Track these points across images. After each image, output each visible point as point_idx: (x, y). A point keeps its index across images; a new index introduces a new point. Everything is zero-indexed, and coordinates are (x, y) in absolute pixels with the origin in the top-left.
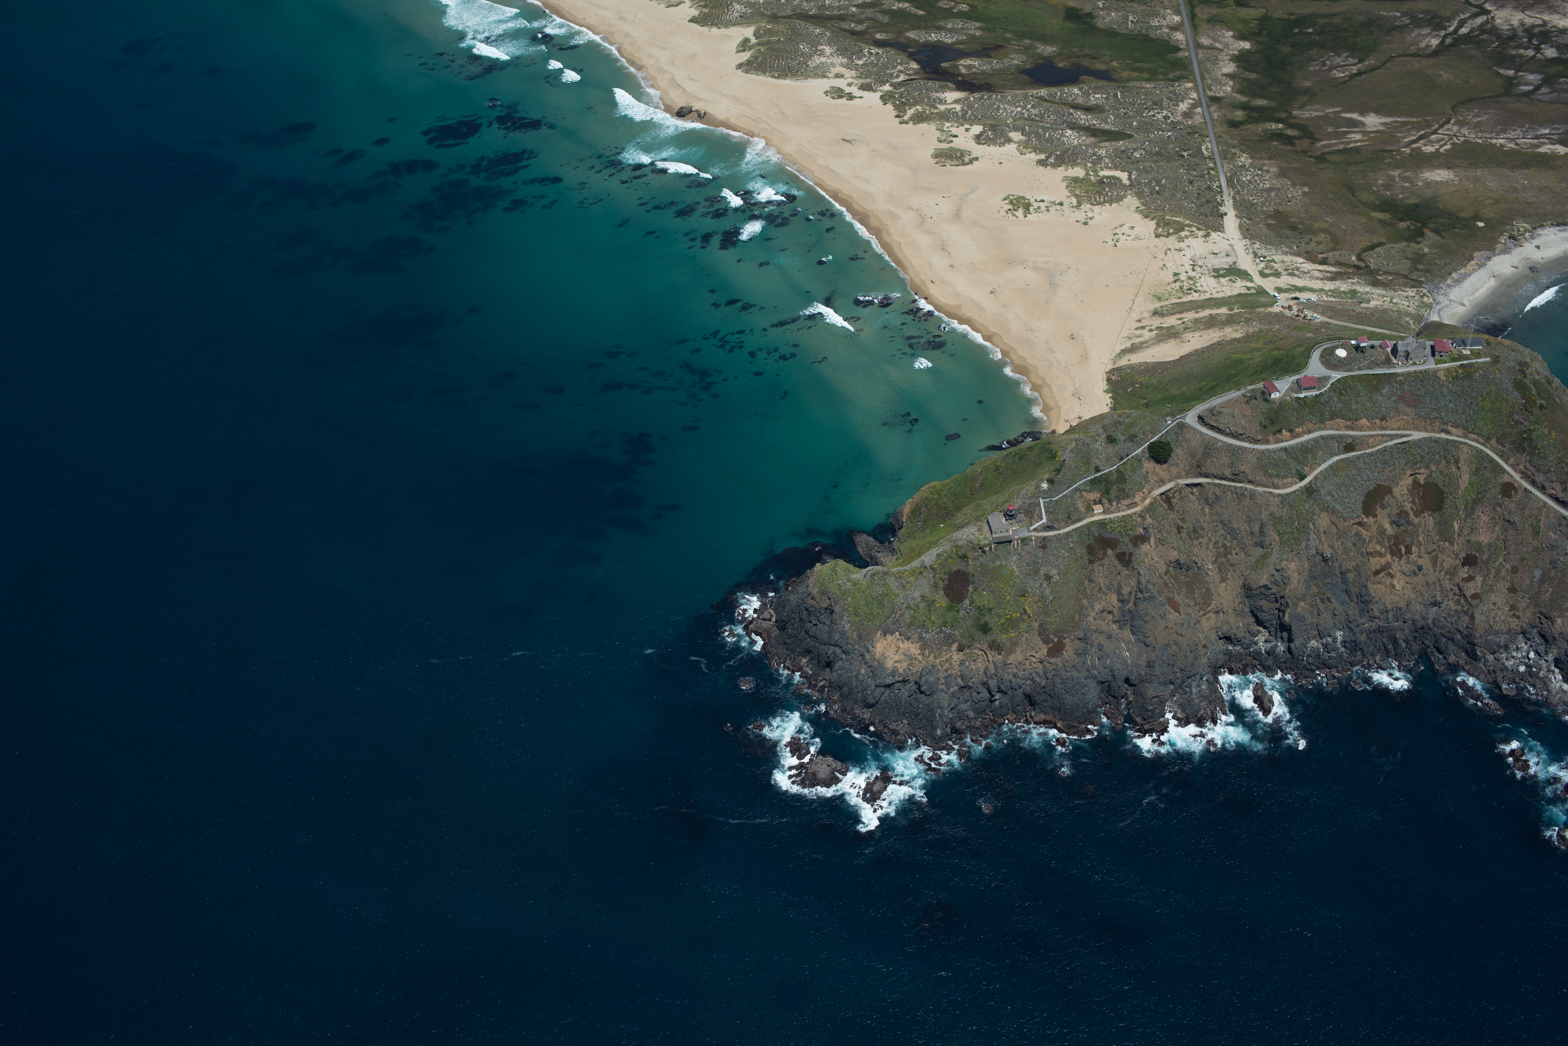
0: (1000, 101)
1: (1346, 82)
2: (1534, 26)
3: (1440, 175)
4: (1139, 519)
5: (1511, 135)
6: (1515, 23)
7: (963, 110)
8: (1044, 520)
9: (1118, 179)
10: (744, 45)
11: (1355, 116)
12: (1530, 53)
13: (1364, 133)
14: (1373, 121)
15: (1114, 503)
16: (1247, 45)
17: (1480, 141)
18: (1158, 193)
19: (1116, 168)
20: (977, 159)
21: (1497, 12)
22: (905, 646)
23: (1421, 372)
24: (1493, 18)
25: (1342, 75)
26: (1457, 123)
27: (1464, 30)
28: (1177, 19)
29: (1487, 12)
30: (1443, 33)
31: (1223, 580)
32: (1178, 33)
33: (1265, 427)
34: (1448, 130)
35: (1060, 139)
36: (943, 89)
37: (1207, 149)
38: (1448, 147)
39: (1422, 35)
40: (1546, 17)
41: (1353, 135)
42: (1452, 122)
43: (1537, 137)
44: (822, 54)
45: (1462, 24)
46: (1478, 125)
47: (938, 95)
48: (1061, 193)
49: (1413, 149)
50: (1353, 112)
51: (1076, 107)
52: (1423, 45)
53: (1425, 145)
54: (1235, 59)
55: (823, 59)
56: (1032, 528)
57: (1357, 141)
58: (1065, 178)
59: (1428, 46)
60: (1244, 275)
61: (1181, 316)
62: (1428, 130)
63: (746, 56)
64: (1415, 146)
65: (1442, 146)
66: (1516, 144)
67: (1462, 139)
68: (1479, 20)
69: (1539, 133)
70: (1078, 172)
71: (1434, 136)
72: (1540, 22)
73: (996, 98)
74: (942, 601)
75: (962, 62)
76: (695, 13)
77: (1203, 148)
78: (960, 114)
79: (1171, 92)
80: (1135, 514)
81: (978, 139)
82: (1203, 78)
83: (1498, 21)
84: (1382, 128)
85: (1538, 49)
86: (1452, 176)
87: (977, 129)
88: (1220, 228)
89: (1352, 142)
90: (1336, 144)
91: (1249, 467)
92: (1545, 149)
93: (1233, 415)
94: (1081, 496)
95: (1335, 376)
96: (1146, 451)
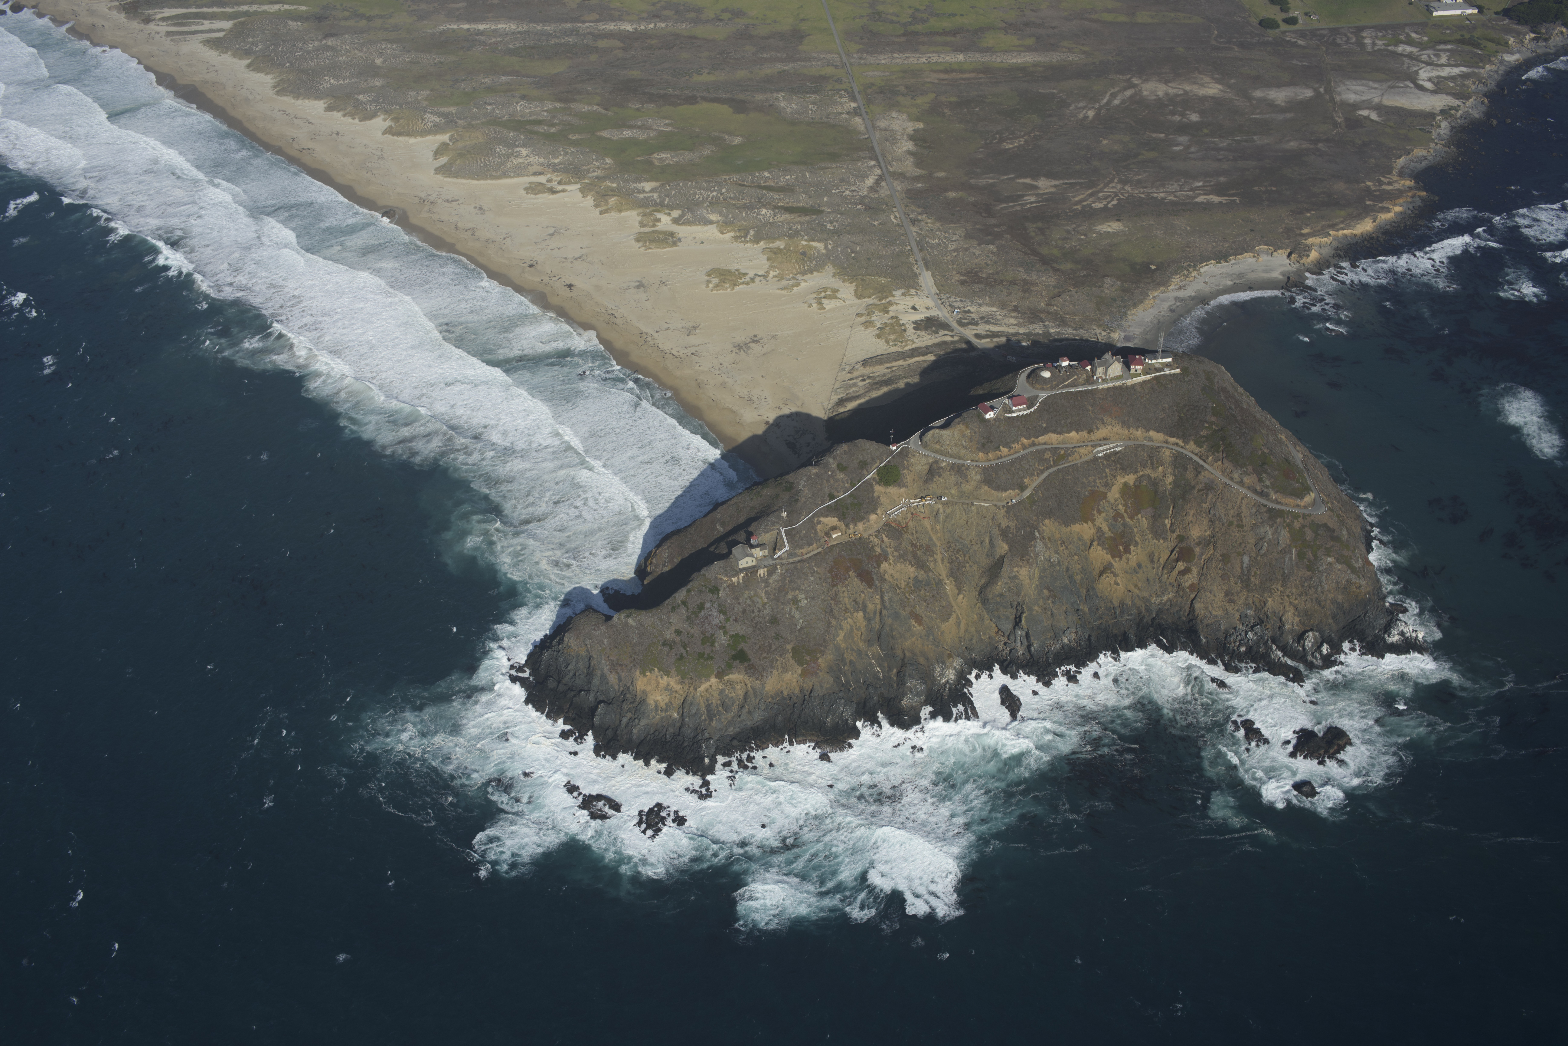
0: (695, 187)
1: (1016, 152)
2: (1177, 95)
3: (1112, 227)
4: (876, 540)
5: (1170, 188)
6: (1161, 93)
7: (660, 197)
8: (787, 548)
9: (816, 248)
10: (442, 150)
11: (1028, 181)
12: (1177, 118)
13: (1037, 195)
14: (1045, 185)
15: (851, 526)
16: (920, 125)
17: (1143, 196)
18: (854, 258)
19: (812, 239)
20: (680, 239)
21: (1143, 85)
22: (664, 681)
23: (1119, 385)
24: (1140, 90)
25: (1011, 146)
26: (1120, 181)
27: (1116, 102)
28: (853, 105)
29: (1134, 86)
30: (1097, 106)
31: (960, 592)
32: (856, 118)
33: (984, 445)
34: (1113, 187)
35: (756, 217)
36: (639, 180)
37: (896, 217)
38: (1115, 202)
39: (1079, 108)
40: (1188, 88)
41: (1028, 198)
42: (1116, 181)
43: (1193, 189)
44: (518, 155)
45: (1114, 96)
46: (1139, 182)
47: (635, 185)
48: (764, 265)
49: (1084, 206)
50: (1026, 177)
51: (769, 189)
52: (1081, 116)
53: (1094, 202)
54: (911, 138)
55: (520, 160)
56: (776, 556)
57: (1031, 203)
58: (766, 251)
59: (1086, 117)
60: (944, 325)
61: (890, 366)
62: (1094, 189)
63: (443, 160)
64: (1085, 203)
65: (1109, 203)
66: (1175, 196)
67: (1127, 195)
68: (1128, 93)
69: (1194, 186)
70: (777, 245)
71: (1101, 194)
72: (1182, 92)
73: (692, 185)
75: (655, 155)
76: (388, 123)
77: (892, 217)
79: (855, 170)
80: (872, 535)
81: (679, 221)
82: (884, 156)
83: (1145, 93)
84: (1053, 190)
85: (1183, 115)
86: (1122, 227)
87: (676, 213)
88: (916, 287)
89: (1028, 203)
90: (1013, 207)
91: (974, 483)
92: (1201, 199)
93: (953, 436)
94: (819, 522)
95: (1043, 395)
96: (876, 476)
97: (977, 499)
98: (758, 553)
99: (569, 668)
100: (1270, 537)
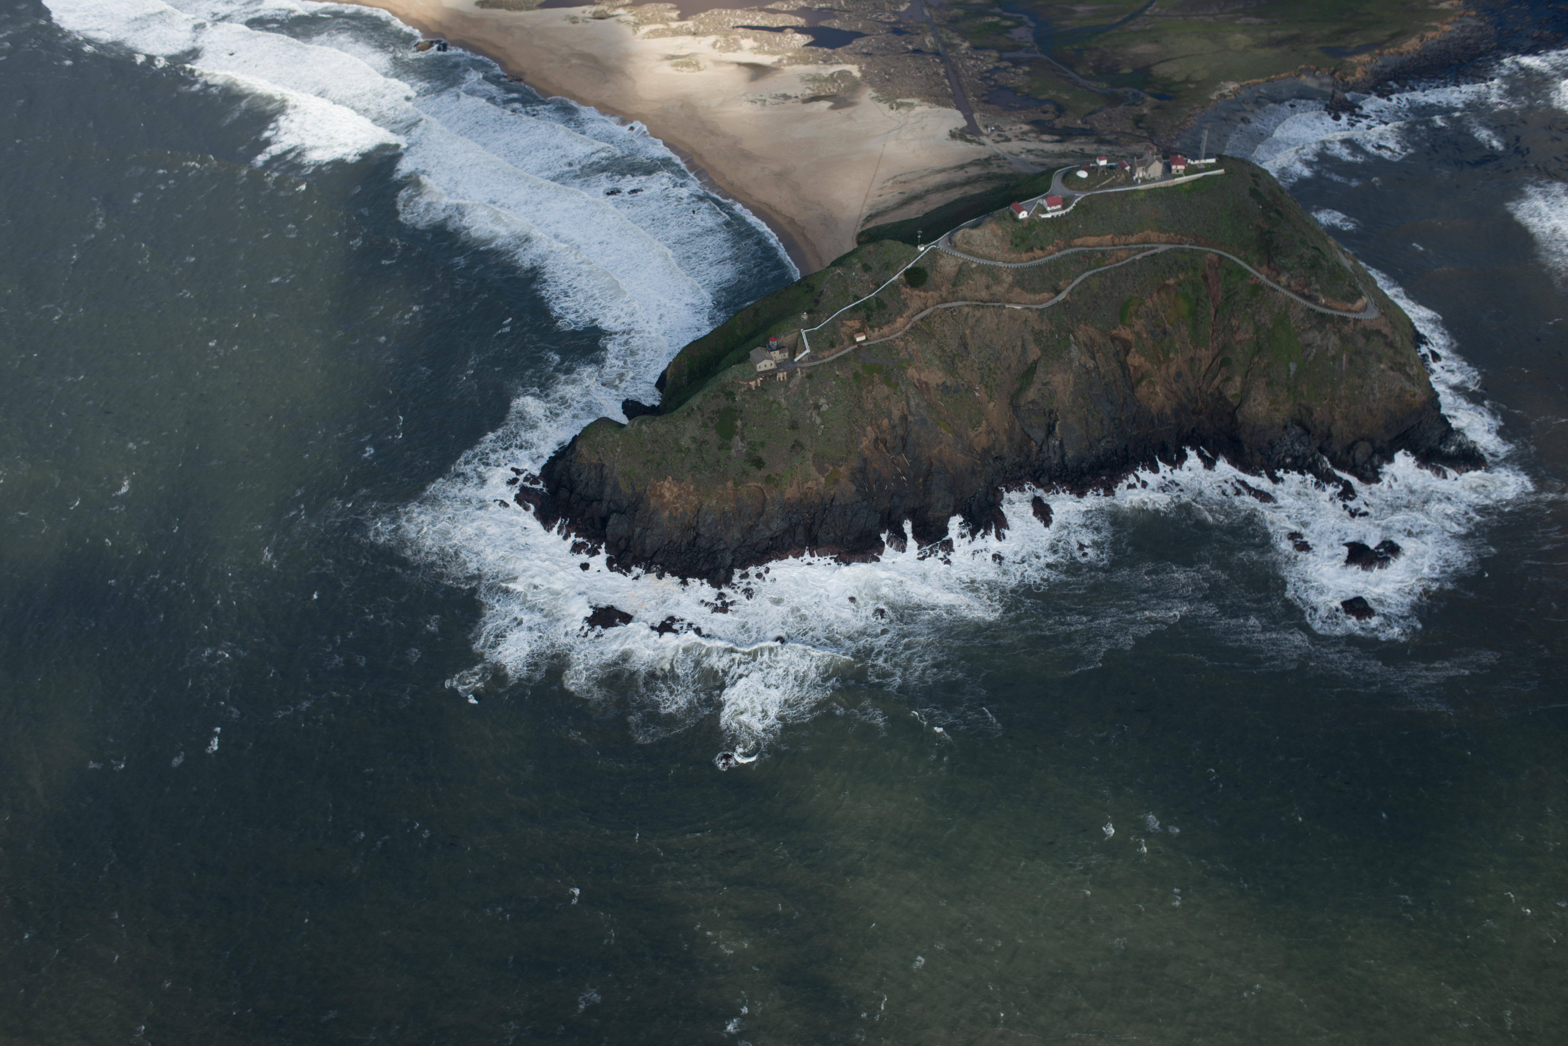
4: (902, 344)
5: (1210, 11)
9: (849, 73)
15: (876, 329)
18: (888, 80)
19: (846, 63)
23: (1160, 187)
31: (991, 398)
33: (1017, 245)
46: (1178, 5)
48: (796, 87)
56: (796, 360)
57: (1067, 27)
58: (798, 75)
61: (922, 181)
69: (1234, 8)
74: (713, 440)
80: (897, 339)
86: (1159, 49)
87: (712, 39)
91: (1005, 285)
93: (984, 236)
94: (843, 325)
95: (1080, 197)
96: (902, 277)
97: (1009, 302)
98: (777, 355)
99: (582, 478)
100: (1319, 343)
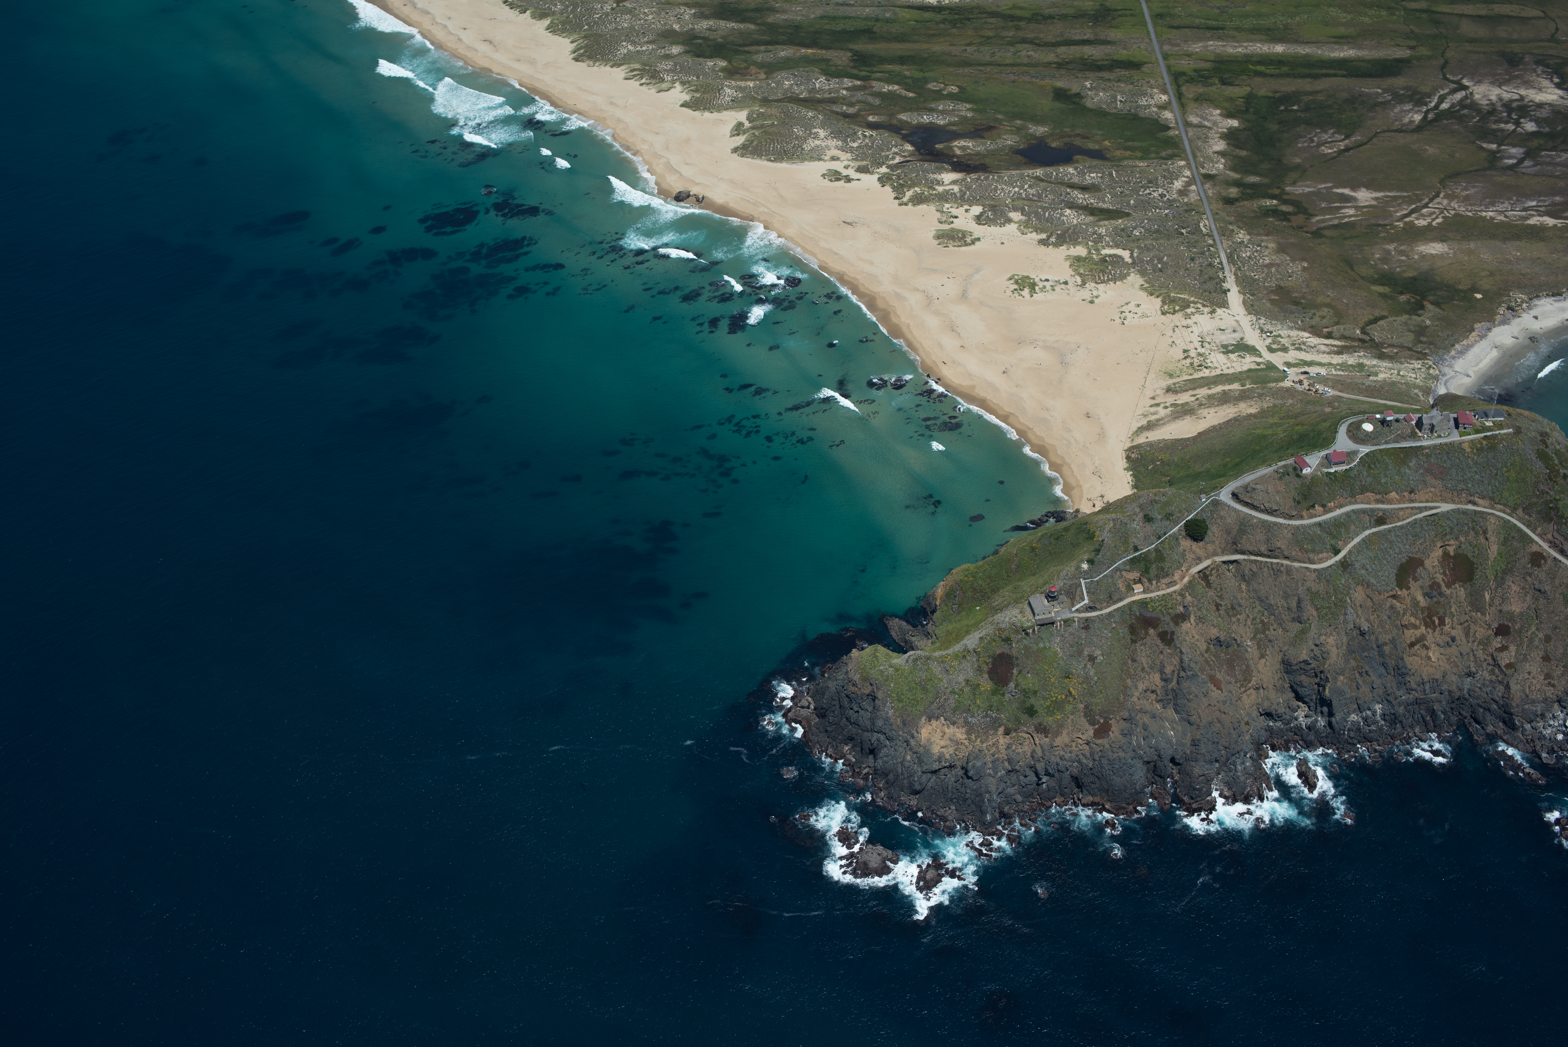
0: (997, 181)
1: (1335, 158)
2: (1512, 101)
3: (1435, 248)
4: (1179, 598)
5: (1500, 208)
6: (1494, 98)
7: (961, 191)
8: (1086, 601)
9: (1120, 257)
10: (738, 129)
11: (1347, 191)
12: (1511, 127)
13: (1357, 208)
14: (1364, 196)
15: (1154, 582)
16: (1235, 123)
17: (1470, 214)
18: (1160, 270)
19: (1117, 246)
20: (978, 239)
21: (1475, 88)
22: (951, 731)
23: (1446, 444)
24: (1471, 93)
25: (1330, 151)
26: (1447, 196)
27: (1445, 106)
28: (1164, 98)
29: (1465, 88)
30: (1424, 109)
31: (1262, 656)
32: (1166, 112)
33: (1299, 503)
34: (1438, 203)
35: (1059, 218)
36: (940, 170)
37: (1205, 226)
38: (1439, 220)
39: (1405, 111)
40: (1523, 92)
41: (1346, 210)
42: (1442, 195)
43: (1525, 209)
44: (816, 137)
45: (1442, 99)
46: (1467, 198)
47: (935, 176)
48: (1065, 272)
49: (1406, 223)
50: (1344, 187)
51: (1072, 186)
52: (1406, 120)
53: (1417, 219)
54: (1224, 137)
55: (817, 142)
56: (1074, 609)
57: (1350, 216)
58: (1068, 257)
59: (1411, 122)
60: (1252, 350)
61: (1195, 392)
62: (1418, 204)
63: (740, 140)
64: (1407, 220)
65: (1434, 220)
66: (1506, 216)
67: (1453, 212)
68: (1459, 96)
69: (1526, 206)
70: (1080, 251)
71: (1425, 210)
72: (1517, 97)
73: (993, 179)
74: (986, 684)
75: (956, 143)
76: (686, 97)
77: (1201, 225)
78: (958, 195)
79: (1164, 171)
80: (1175, 592)
81: (979, 219)
82: (1195, 156)
83: (1477, 96)
84: (1374, 203)
85: (1517, 123)
86: (1446, 249)
87: (977, 210)
88: (1224, 304)
89: (1346, 217)
90: (1330, 219)
91: (1285, 543)
92: (1534, 221)
93: (1266, 492)
94: (1123, 576)
95: (1364, 451)
96: (1183, 530)
